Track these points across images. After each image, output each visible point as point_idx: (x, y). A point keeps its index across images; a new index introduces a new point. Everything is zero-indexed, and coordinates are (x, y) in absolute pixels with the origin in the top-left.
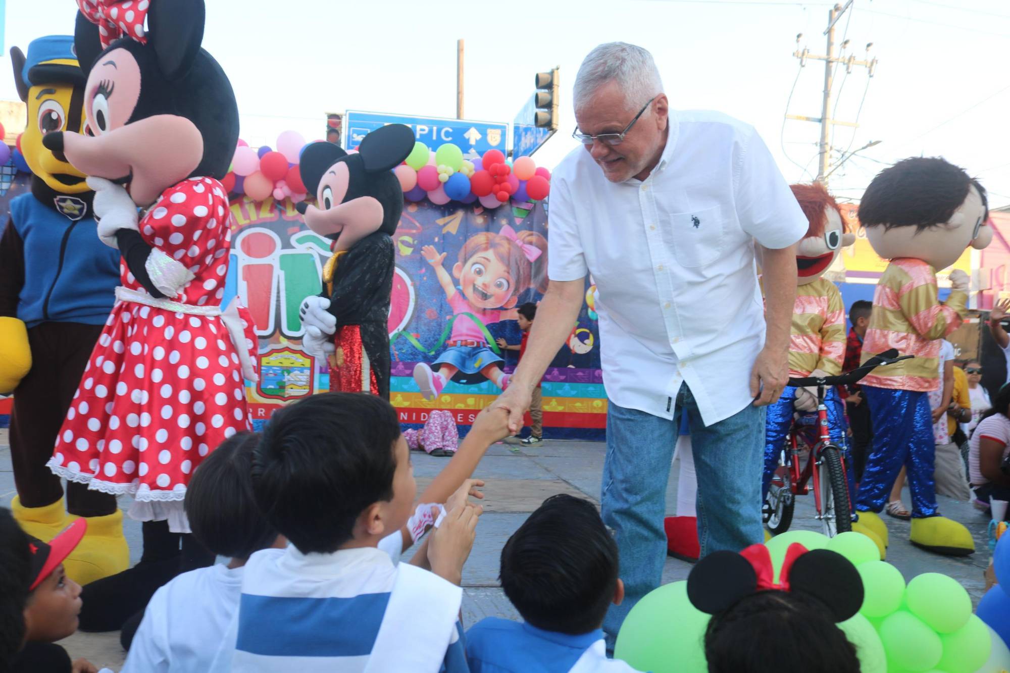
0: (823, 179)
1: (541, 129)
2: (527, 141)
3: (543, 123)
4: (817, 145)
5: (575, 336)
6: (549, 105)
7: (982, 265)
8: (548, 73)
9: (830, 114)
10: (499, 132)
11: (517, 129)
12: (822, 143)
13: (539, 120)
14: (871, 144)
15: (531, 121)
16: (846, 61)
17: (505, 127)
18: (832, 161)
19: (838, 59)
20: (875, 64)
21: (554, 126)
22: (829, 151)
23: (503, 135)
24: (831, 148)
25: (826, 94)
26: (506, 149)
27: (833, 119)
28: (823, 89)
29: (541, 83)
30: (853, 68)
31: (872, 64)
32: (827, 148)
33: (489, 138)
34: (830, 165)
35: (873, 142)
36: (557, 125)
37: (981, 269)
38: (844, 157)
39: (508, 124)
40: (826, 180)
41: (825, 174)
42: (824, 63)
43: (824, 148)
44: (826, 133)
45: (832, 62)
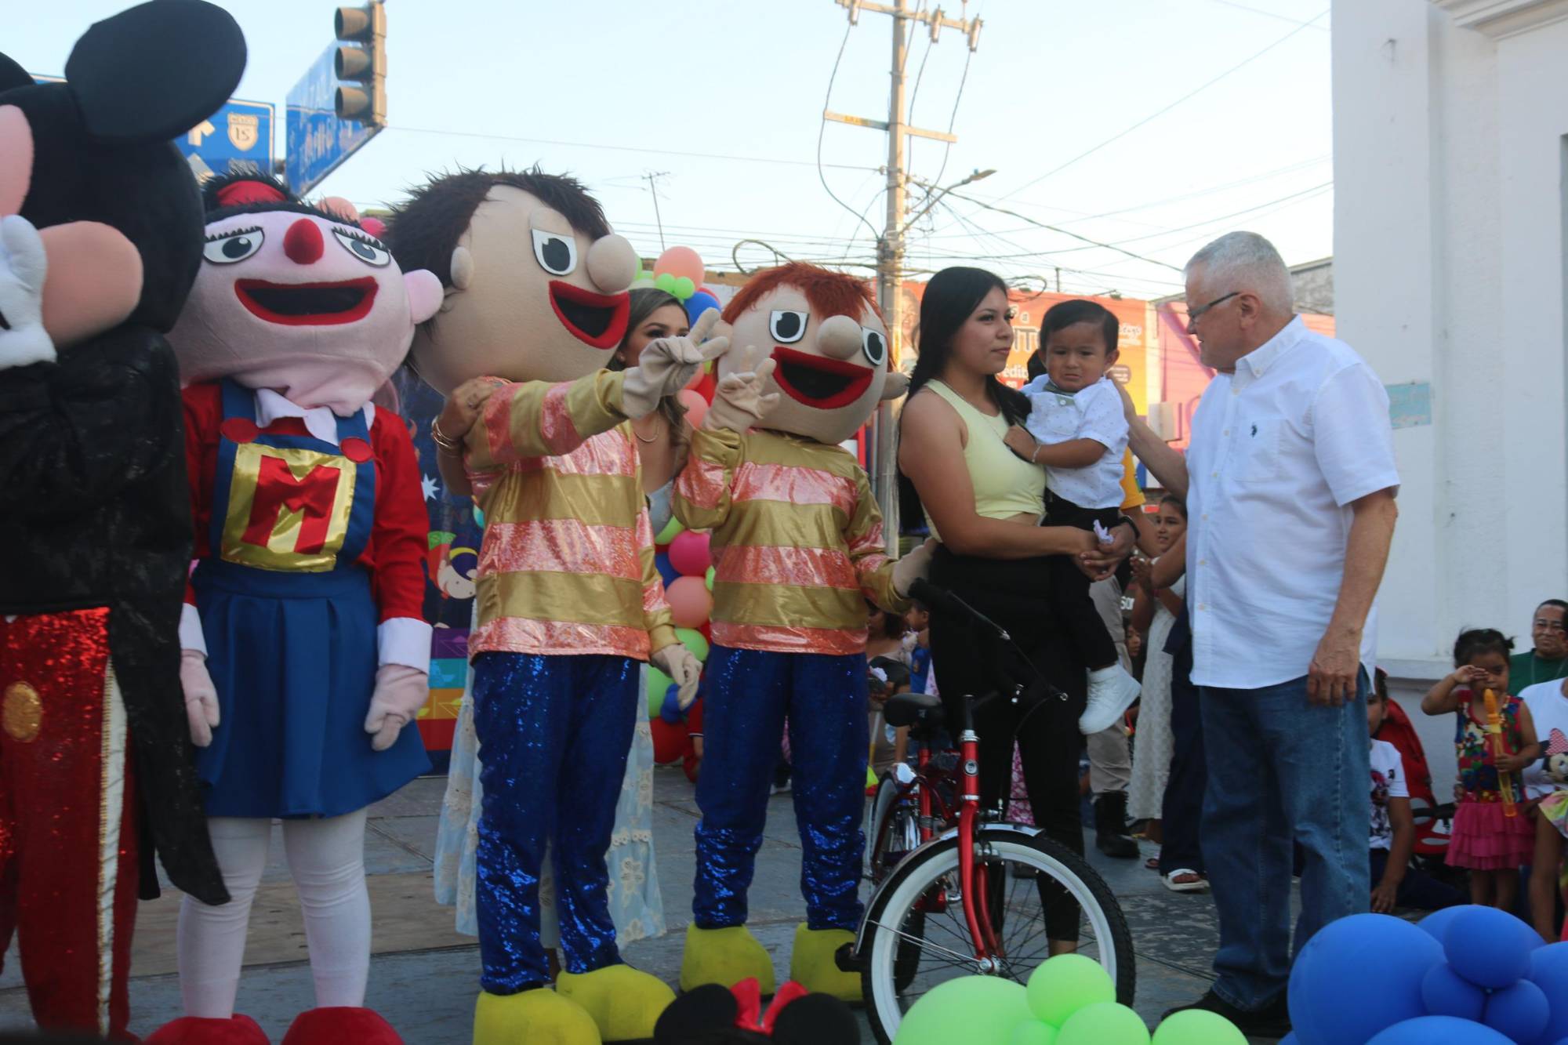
0: (895, 236)
1: (349, 123)
2: (318, 143)
3: (353, 111)
4: (882, 173)
5: (448, 564)
6: (366, 75)
7: (1164, 398)
8: (362, 10)
9: (904, 116)
10: (253, 120)
11: (293, 116)
12: (892, 170)
13: (345, 106)
14: (977, 176)
15: (326, 102)
16: (929, 20)
17: (267, 111)
18: (910, 203)
19: (915, 14)
20: (978, 27)
21: (378, 119)
22: (903, 185)
23: (264, 129)
24: (908, 179)
25: (897, 77)
26: (271, 157)
27: (910, 125)
28: (889, 68)
29: (348, 29)
30: (943, 33)
31: (973, 27)
32: (902, 179)
33: (232, 133)
34: (907, 212)
35: (981, 171)
36: (384, 116)
37: (1164, 403)
38: (932, 196)
39: (273, 106)
40: (901, 239)
41: (899, 228)
42: (890, 19)
43: (895, 178)
44: (898, 151)
45: (904, 18)
